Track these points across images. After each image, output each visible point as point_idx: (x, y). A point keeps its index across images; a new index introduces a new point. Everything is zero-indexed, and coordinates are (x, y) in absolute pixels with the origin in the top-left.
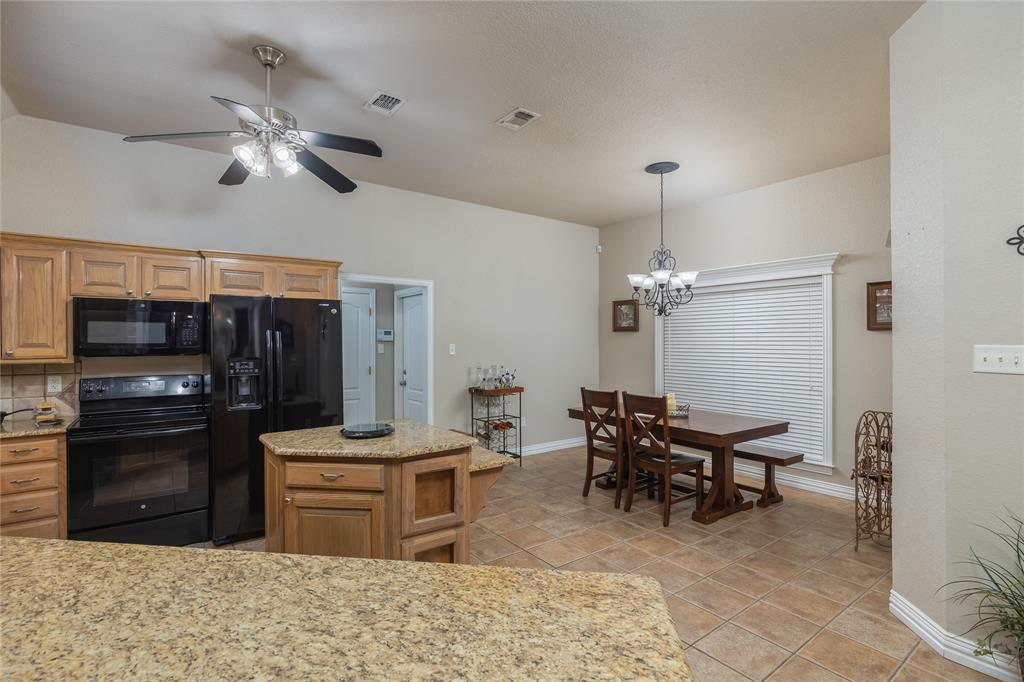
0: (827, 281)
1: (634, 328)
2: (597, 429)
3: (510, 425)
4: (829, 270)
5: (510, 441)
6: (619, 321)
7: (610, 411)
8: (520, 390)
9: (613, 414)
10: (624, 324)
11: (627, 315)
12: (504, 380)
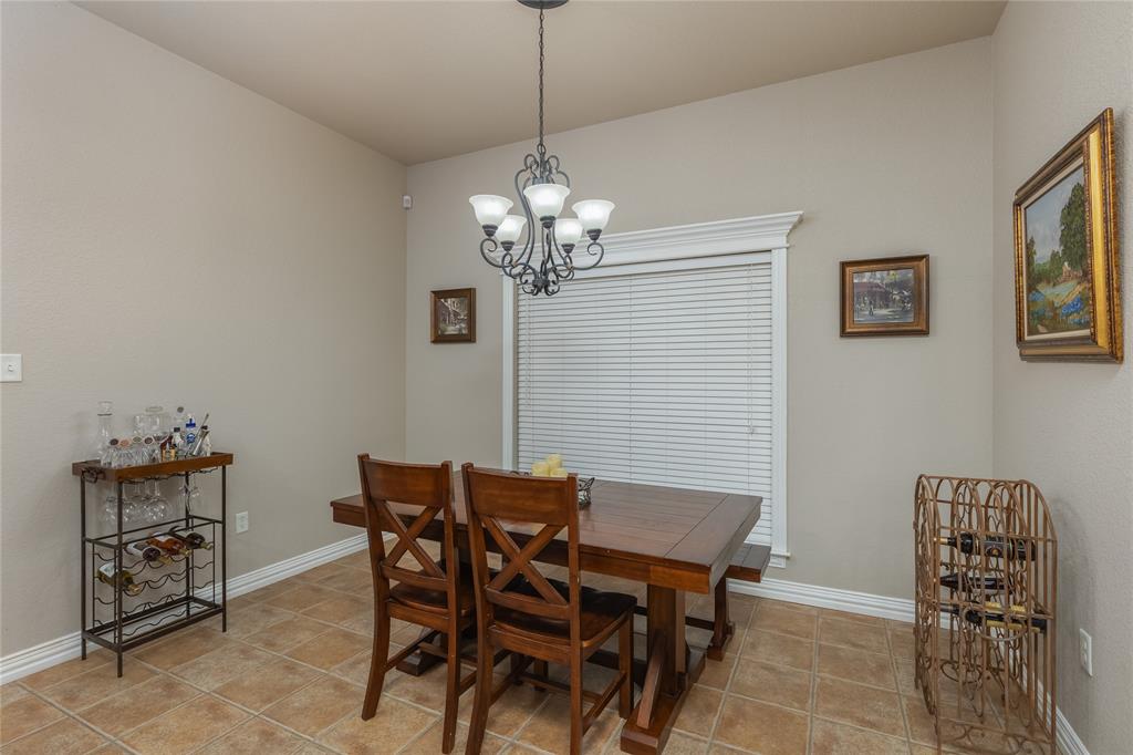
0: (779, 259)
1: (469, 337)
2: (398, 552)
3: (195, 542)
4: (782, 241)
5: (200, 576)
6: (442, 325)
7: (433, 509)
8: (222, 460)
9: (440, 515)
10: (451, 330)
11: (456, 314)
12: (177, 439)
